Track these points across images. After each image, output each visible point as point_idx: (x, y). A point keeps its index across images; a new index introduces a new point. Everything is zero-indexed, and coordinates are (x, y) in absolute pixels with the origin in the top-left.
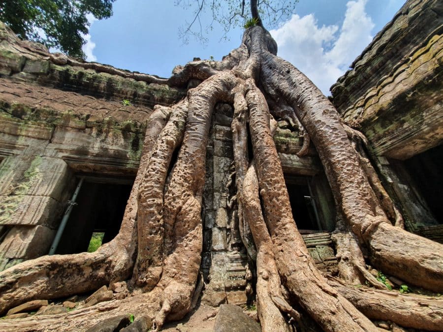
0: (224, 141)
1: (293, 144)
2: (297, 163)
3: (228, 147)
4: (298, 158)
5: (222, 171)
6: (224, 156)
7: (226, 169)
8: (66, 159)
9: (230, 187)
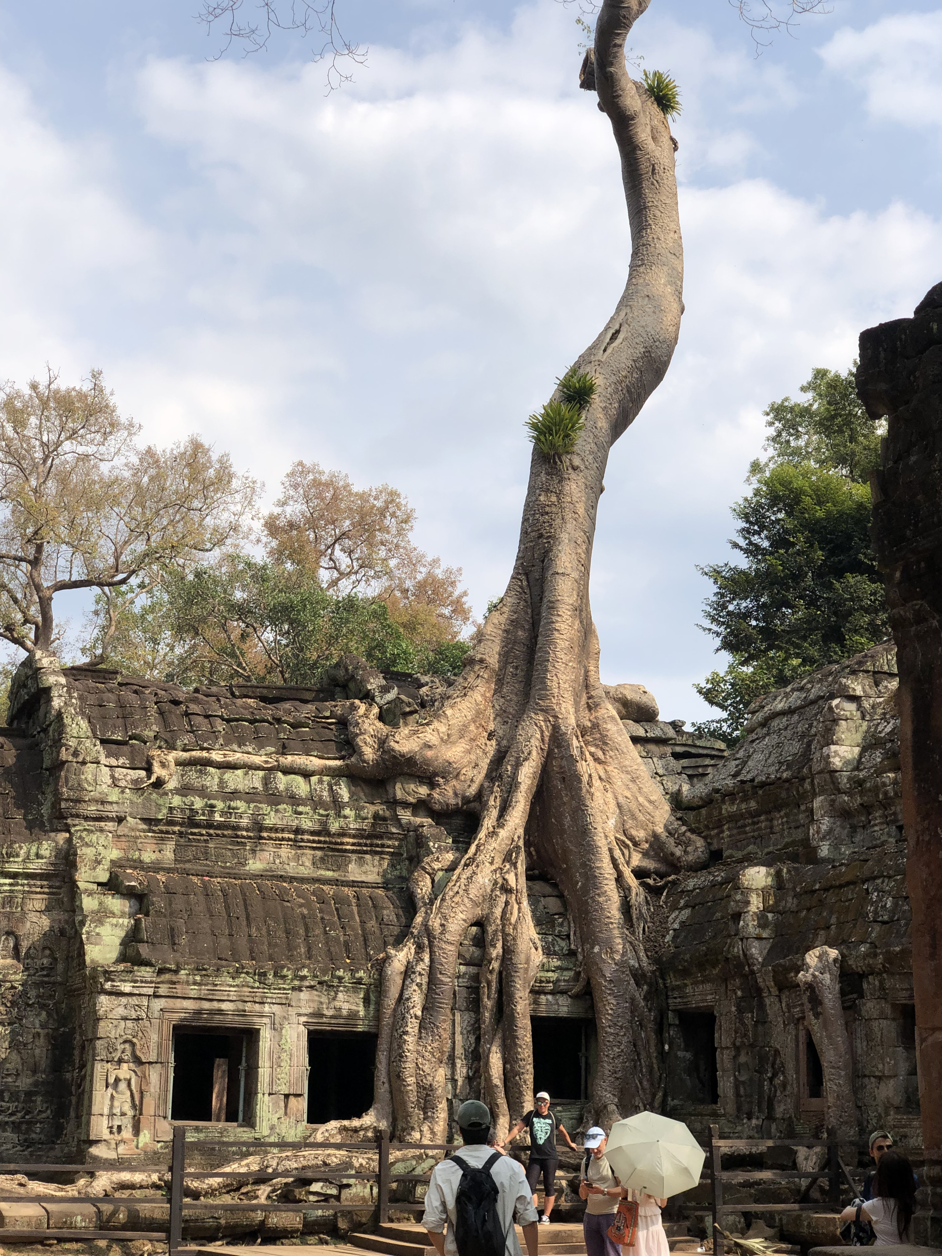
0: (467, 988)
1: (565, 981)
2: (565, 1009)
3: (473, 996)
4: (569, 1000)
5: (465, 1032)
6: (467, 1009)
7: (469, 1029)
8: (306, 1024)
9: (473, 1051)
